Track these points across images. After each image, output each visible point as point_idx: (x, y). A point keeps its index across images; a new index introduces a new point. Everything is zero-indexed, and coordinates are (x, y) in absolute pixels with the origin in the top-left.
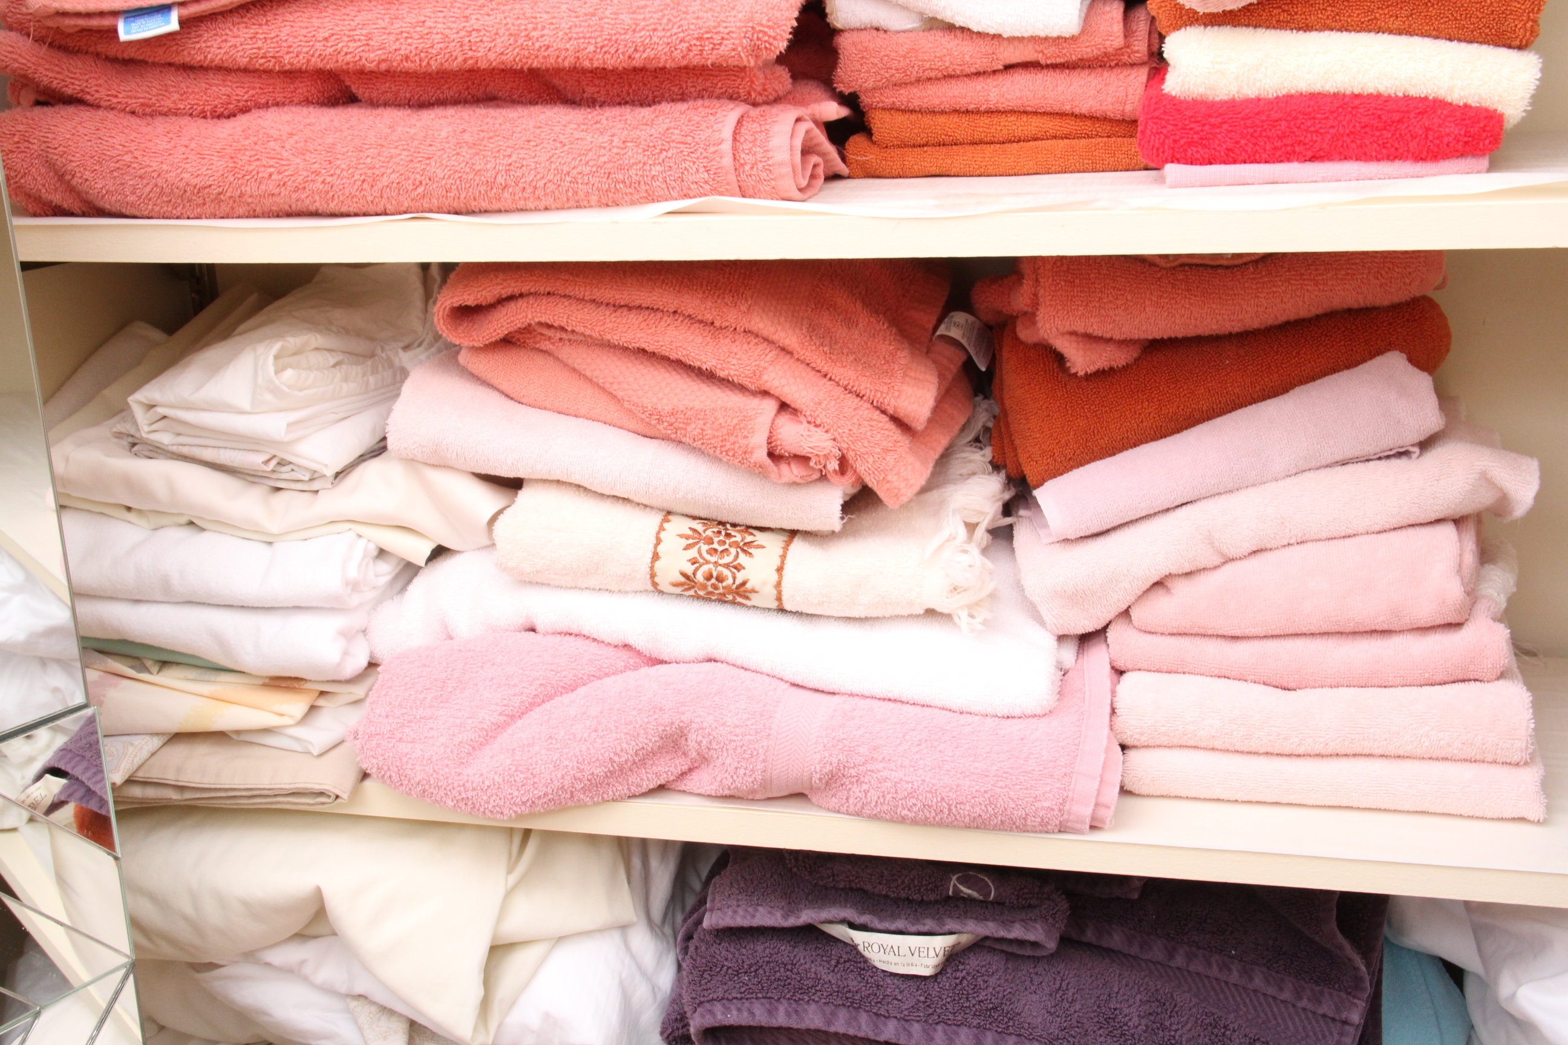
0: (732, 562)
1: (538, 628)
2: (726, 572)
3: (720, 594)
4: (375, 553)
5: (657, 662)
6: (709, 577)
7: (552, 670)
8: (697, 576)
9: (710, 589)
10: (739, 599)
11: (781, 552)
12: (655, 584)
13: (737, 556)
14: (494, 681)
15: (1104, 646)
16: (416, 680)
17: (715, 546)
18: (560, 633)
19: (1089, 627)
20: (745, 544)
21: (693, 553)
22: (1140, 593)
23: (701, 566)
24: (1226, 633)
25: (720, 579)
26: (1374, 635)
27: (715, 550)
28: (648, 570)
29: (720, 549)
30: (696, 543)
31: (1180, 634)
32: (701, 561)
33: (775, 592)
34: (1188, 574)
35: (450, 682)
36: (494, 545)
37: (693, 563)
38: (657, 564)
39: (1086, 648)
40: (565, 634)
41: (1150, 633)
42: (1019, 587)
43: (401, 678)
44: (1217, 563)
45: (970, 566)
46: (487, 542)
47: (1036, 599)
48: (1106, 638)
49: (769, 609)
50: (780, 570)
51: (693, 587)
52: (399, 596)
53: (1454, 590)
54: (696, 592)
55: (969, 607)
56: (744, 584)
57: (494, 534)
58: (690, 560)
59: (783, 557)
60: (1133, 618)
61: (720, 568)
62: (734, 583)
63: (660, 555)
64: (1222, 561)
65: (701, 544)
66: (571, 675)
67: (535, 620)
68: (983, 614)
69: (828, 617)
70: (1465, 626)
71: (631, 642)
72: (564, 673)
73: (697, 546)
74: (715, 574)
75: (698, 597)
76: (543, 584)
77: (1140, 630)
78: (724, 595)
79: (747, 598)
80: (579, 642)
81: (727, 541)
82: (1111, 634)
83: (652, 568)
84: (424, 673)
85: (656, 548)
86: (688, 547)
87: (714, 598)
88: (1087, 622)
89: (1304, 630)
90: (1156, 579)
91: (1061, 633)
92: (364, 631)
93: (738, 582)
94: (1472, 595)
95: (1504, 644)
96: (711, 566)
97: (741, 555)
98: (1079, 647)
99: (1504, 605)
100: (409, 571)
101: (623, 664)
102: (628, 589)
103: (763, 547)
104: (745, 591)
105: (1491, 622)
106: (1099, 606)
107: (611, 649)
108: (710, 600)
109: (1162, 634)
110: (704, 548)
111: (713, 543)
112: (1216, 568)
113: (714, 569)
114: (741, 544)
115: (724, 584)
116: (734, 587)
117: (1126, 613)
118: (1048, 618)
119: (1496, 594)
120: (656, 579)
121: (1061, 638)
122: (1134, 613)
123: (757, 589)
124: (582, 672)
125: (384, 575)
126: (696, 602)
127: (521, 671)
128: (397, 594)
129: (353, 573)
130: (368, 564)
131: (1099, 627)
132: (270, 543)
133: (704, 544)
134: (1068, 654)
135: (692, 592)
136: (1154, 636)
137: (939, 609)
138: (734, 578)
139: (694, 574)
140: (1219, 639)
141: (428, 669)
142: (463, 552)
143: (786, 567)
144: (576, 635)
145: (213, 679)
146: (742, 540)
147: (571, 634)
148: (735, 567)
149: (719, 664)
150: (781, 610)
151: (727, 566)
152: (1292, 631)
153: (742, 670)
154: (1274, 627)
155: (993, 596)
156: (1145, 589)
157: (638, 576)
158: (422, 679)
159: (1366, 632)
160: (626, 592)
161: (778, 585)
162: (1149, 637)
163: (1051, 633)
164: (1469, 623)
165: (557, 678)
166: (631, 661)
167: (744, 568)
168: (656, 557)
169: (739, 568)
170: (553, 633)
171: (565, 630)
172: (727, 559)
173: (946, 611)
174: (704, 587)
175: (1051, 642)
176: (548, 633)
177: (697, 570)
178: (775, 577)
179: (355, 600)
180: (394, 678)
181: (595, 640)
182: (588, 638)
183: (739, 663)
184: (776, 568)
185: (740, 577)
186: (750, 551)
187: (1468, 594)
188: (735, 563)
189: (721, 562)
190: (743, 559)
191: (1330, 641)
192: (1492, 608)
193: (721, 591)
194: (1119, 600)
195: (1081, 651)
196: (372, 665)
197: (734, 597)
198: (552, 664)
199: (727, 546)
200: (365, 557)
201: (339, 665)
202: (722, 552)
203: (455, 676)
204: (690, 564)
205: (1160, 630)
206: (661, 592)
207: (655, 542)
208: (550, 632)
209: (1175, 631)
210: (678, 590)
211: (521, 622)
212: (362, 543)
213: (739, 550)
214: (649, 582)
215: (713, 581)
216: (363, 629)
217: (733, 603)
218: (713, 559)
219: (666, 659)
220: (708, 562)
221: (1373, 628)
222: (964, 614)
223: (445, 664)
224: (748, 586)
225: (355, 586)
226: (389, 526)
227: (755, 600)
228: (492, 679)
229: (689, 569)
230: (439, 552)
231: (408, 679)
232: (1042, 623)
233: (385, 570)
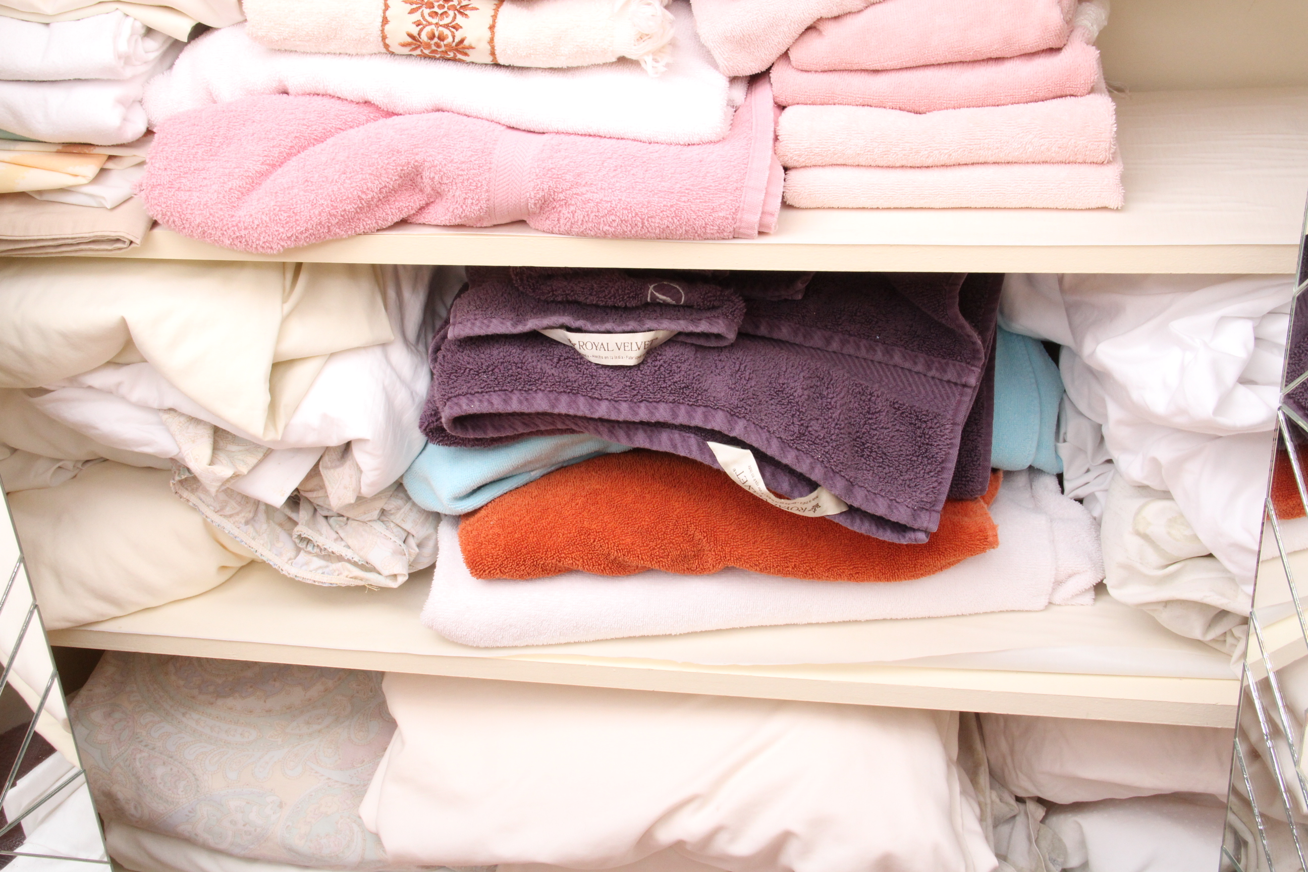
0: (451, 23)
1: (290, 91)
2: (446, 32)
3: (443, 52)
4: (143, 31)
5: (390, 114)
6: (432, 37)
7: (304, 125)
8: (421, 37)
9: (434, 48)
10: (459, 56)
11: (492, 13)
12: (386, 46)
13: (455, 17)
14: (255, 135)
15: (768, 86)
16: (188, 138)
17: (436, 9)
18: (309, 94)
19: (756, 69)
20: (461, 7)
21: (417, 16)
22: (797, 36)
23: (424, 27)
24: (868, 68)
25: (441, 38)
26: (990, 63)
27: (436, 13)
28: (380, 32)
29: (440, 12)
30: (419, 8)
31: (831, 71)
32: (424, 23)
33: (489, 47)
34: (836, 18)
35: (217, 138)
36: (246, 20)
37: (418, 25)
38: (387, 27)
39: (753, 89)
40: (314, 95)
41: (806, 71)
42: (696, 36)
43: (174, 136)
44: (860, 7)
45: (653, 16)
46: (240, 18)
47: (710, 45)
48: (770, 78)
49: (486, 65)
50: (492, 28)
51: (419, 46)
52: (168, 71)
53: (1055, 17)
54: (422, 50)
55: (654, 53)
56: (462, 41)
57: (244, 7)
58: (414, 23)
59: (495, 17)
60: (791, 59)
61: (441, 29)
62: (454, 41)
63: (389, 19)
64: (865, 5)
65: (424, 8)
66: (320, 129)
67: (286, 83)
68: (666, 59)
69: (537, 69)
70: (1064, 50)
71: (370, 97)
72: (314, 127)
73: (420, 11)
74: (437, 34)
75: (425, 57)
76: (291, 51)
77: (798, 70)
78: (446, 52)
79: (466, 54)
80: (326, 101)
81: (446, 5)
82: (773, 74)
83: (383, 31)
84: (194, 131)
85: (384, 13)
86: (412, 12)
87: (437, 56)
88: (753, 64)
89: (933, 61)
90: (809, 23)
91: (732, 75)
92: (140, 102)
93: (457, 40)
94: (1070, 25)
95: (1095, 63)
96: (433, 27)
97: (459, 16)
98: (748, 89)
99: (1096, 35)
100: (176, 47)
101: (365, 118)
102: (364, 51)
103: (477, 9)
104: (464, 48)
105: (1085, 45)
106: (763, 50)
107: (354, 105)
108: (435, 59)
109: (816, 71)
110: (427, 11)
111: (433, 7)
112: (860, 11)
113: (435, 29)
114: (458, 7)
115: (445, 42)
116: (454, 44)
117: (785, 55)
118: (720, 61)
119: (1089, 25)
120: (387, 41)
121: (734, 80)
122: (792, 55)
123: (473, 46)
124: (330, 126)
125: (153, 52)
126: (423, 61)
127: (277, 127)
128: (167, 70)
129: (123, 47)
130: (136, 41)
131: (764, 69)
132: (47, 24)
133: (426, 8)
134: (739, 93)
135: (418, 52)
136: (810, 73)
137: (628, 56)
138: (454, 37)
139: (419, 34)
140: (863, 73)
141: (197, 128)
142: (220, 29)
143: (497, 25)
144: (323, 95)
145: (12, 147)
146: (459, 4)
147: (318, 95)
148: (454, 27)
149: (446, 113)
150: (497, 65)
151: (446, 26)
152: (921, 63)
153: (465, 117)
154: (907, 59)
155: (673, 44)
156: (800, 32)
157: (371, 39)
158: (192, 136)
159: (983, 60)
160: (363, 55)
161: (491, 41)
162: (805, 75)
163: (724, 74)
164: (1066, 47)
165: (308, 131)
166: (372, 116)
167: (461, 27)
168: (385, 21)
169: (457, 27)
170: (304, 94)
171: (313, 90)
172: (447, 21)
173: (634, 57)
174: (428, 46)
175: (725, 82)
176: (299, 95)
177: (421, 30)
178: (488, 34)
179: (128, 72)
180: (169, 137)
181: (339, 98)
182: (333, 97)
183: (462, 111)
184: (488, 26)
185: (459, 35)
186: (466, 12)
187: (1068, 22)
188: (453, 24)
189: (441, 23)
190: (460, 20)
191: (953, 69)
192: (1086, 35)
193: (443, 49)
194: (779, 43)
195: (749, 92)
196: (149, 132)
197: (455, 54)
198: (304, 119)
199: (446, 9)
200: (132, 35)
201: (120, 128)
202: (442, 14)
203: (221, 133)
204: (415, 26)
205: (813, 68)
206: (392, 53)
207: (384, 8)
208: (300, 93)
209: (826, 68)
210: (406, 50)
211: (274, 86)
212: (130, 21)
213: (456, 12)
214: (381, 44)
215: (436, 40)
216: (139, 99)
217: (454, 60)
218: (434, 21)
219: (401, 112)
220: (430, 24)
221: (989, 56)
222: (649, 59)
223: (211, 123)
224: (466, 43)
225: (127, 59)
226: (151, 6)
227: (473, 57)
228: (253, 135)
229: (415, 31)
230: (200, 30)
231: (180, 137)
232: (716, 66)
233: (153, 48)
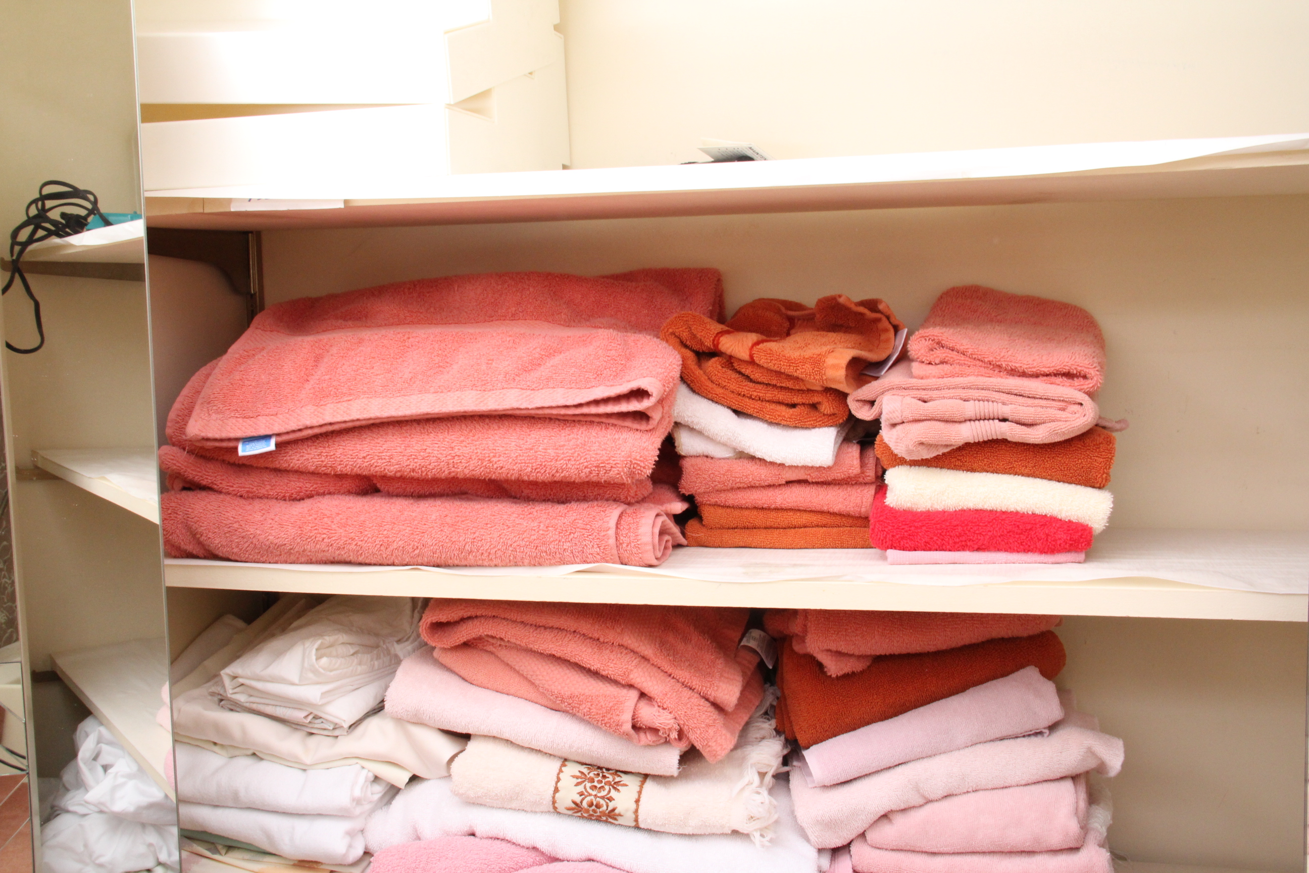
0: (606, 795)
1: (477, 834)
2: (602, 802)
3: (598, 816)
4: (372, 779)
5: (554, 859)
6: (591, 804)
7: (485, 864)
8: (583, 804)
9: (591, 813)
10: (610, 820)
11: (638, 789)
12: (555, 808)
13: (609, 791)
14: (447, 870)
15: (848, 856)
16: (396, 868)
17: (596, 784)
18: (491, 838)
19: (838, 843)
20: (615, 783)
21: (581, 788)
22: (872, 822)
23: (586, 797)
24: (927, 850)
25: (598, 806)
26: (1023, 854)
27: (596, 787)
28: (551, 798)
29: (599, 786)
30: (583, 782)
31: (898, 850)
32: (586, 794)
33: (634, 816)
34: (904, 810)
35: (417, 869)
36: (450, 776)
37: (581, 795)
38: (557, 795)
39: (836, 857)
40: (495, 839)
41: (879, 848)
42: (792, 813)
43: (386, 866)
44: (921, 803)
45: (762, 803)
46: (447, 775)
47: (804, 825)
48: (850, 851)
49: (629, 827)
50: (637, 801)
51: (580, 811)
52: (386, 807)
53: (1073, 826)
54: (582, 814)
55: (761, 830)
56: (614, 810)
57: (451, 771)
58: (578, 793)
59: (640, 793)
60: (867, 838)
61: (598, 799)
62: (607, 809)
63: (559, 789)
64: (925, 801)
65: (586, 782)
66: (497, 867)
67: (475, 829)
68: (770, 835)
69: (668, 833)
70: (1081, 850)
71: (538, 846)
72: (493, 866)
73: (584, 784)
74: (595, 803)
75: (582, 817)
76: (481, 805)
77: (872, 847)
78: (600, 817)
79: (616, 819)
80: (504, 845)
81: (603, 781)
82: (853, 848)
83: (554, 797)
84: (401, 863)
85: (556, 784)
86: (578, 784)
87: (593, 818)
88: (837, 840)
89: (978, 850)
90: (882, 813)
91: (820, 847)
92: (362, 831)
93: (610, 809)
94: (1085, 828)
95: (1106, 863)
96: (592, 797)
97: (612, 790)
98: (832, 856)
99: (1105, 834)
100: (393, 791)
101: (532, 860)
102: (537, 810)
103: (626, 785)
104: (615, 815)
105: (1097, 848)
106: (846, 830)
107: (524, 850)
108: (591, 819)
109: (886, 849)
110: (588, 785)
111: (594, 782)
112: (921, 806)
113: (594, 799)
114: (613, 783)
115: (601, 810)
116: (607, 811)
117: (863, 835)
118: (812, 838)
119: (1099, 827)
120: (556, 805)
121: (820, 851)
122: (869, 836)
123: (622, 814)
124: (505, 865)
125: (377, 793)
126: (581, 821)
127: (464, 864)
128: (385, 805)
129: (357, 793)
130: (367, 786)
131: (845, 843)
132: (305, 770)
133: (588, 782)
134: (825, 862)
135: (579, 814)
136: (881, 850)
137: (741, 830)
138: (607, 806)
139: (581, 802)
140: (923, 854)
141: (403, 861)
142: (429, 779)
143: (641, 799)
144: (502, 840)
145: (261, 860)
146: (613, 780)
147: (498, 839)
148: (608, 799)
149: (595, 863)
150: (637, 827)
151: (603, 798)
152: (970, 850)
153: (611, 868)
154: (959, 847)
155: (777, 822)
156: (875, 819)
157: (544, 803)
158: (399, 868)
159: (1018, 852)
160: (536, 812)
161: (636, 811)
162: (878, 851)
163: (814, 847)
164: (1083, 848)
165: (488, 869)
166: (538, 859)
167: (614, 800)
168: (556, 790)
169: (611, 799)
170: (487, 838)
171: (495, 836)
172: (603, 793)
173: (745, 832)
174: (587, 811)
175: (813, 853)
176: (483, 838)
177: (583, 799)
178: (634, 806)
179: (358, 811)
180: (381, 866)
181: (514, 843)
182: (510, 842)
183: (609, 863)
184: (635, 800)
185: (612, 805)
186: (618, 788)
187: (1082, 828)
188: (608, 796)
189: (599, 795)
190: (613, 793)
191: (995, 857)
192: (1098, 837)
193: (598, 814)
194: (858, 827)
195: (833, 862)
196: (367, 853)
197: (607, 818)
198: (486, 860)
199: (603, 784)
200: (366, 781)
201: (344, 855)
202: (600, 788)
203: (421, 866)
204: (578, 795)
205: (885, 847)
206: (559, 813)
207: (556, 780)
208: (485, 837)
209: (895, 848)
210: (570, 812)
211: (466, 830)
212: (365, 772)
213: (611, 787)
214: (551, 807)
215: (594, 807)
216: (362, 829)
217: (606, 822)
218: (594, 793)
219: (561, 858)
220: (590, 795)
221: (1023, 850)
222: (757, 835)
223: (415, 857)
224: (617, 811)
225: (358, 802)
226: (383, 762)
227: (621, 821)
228: (445, 869)
229: (578, 799)
230: (414, 779)
231: (390, 867)
232: (808, 840)
233: (378, 790)
